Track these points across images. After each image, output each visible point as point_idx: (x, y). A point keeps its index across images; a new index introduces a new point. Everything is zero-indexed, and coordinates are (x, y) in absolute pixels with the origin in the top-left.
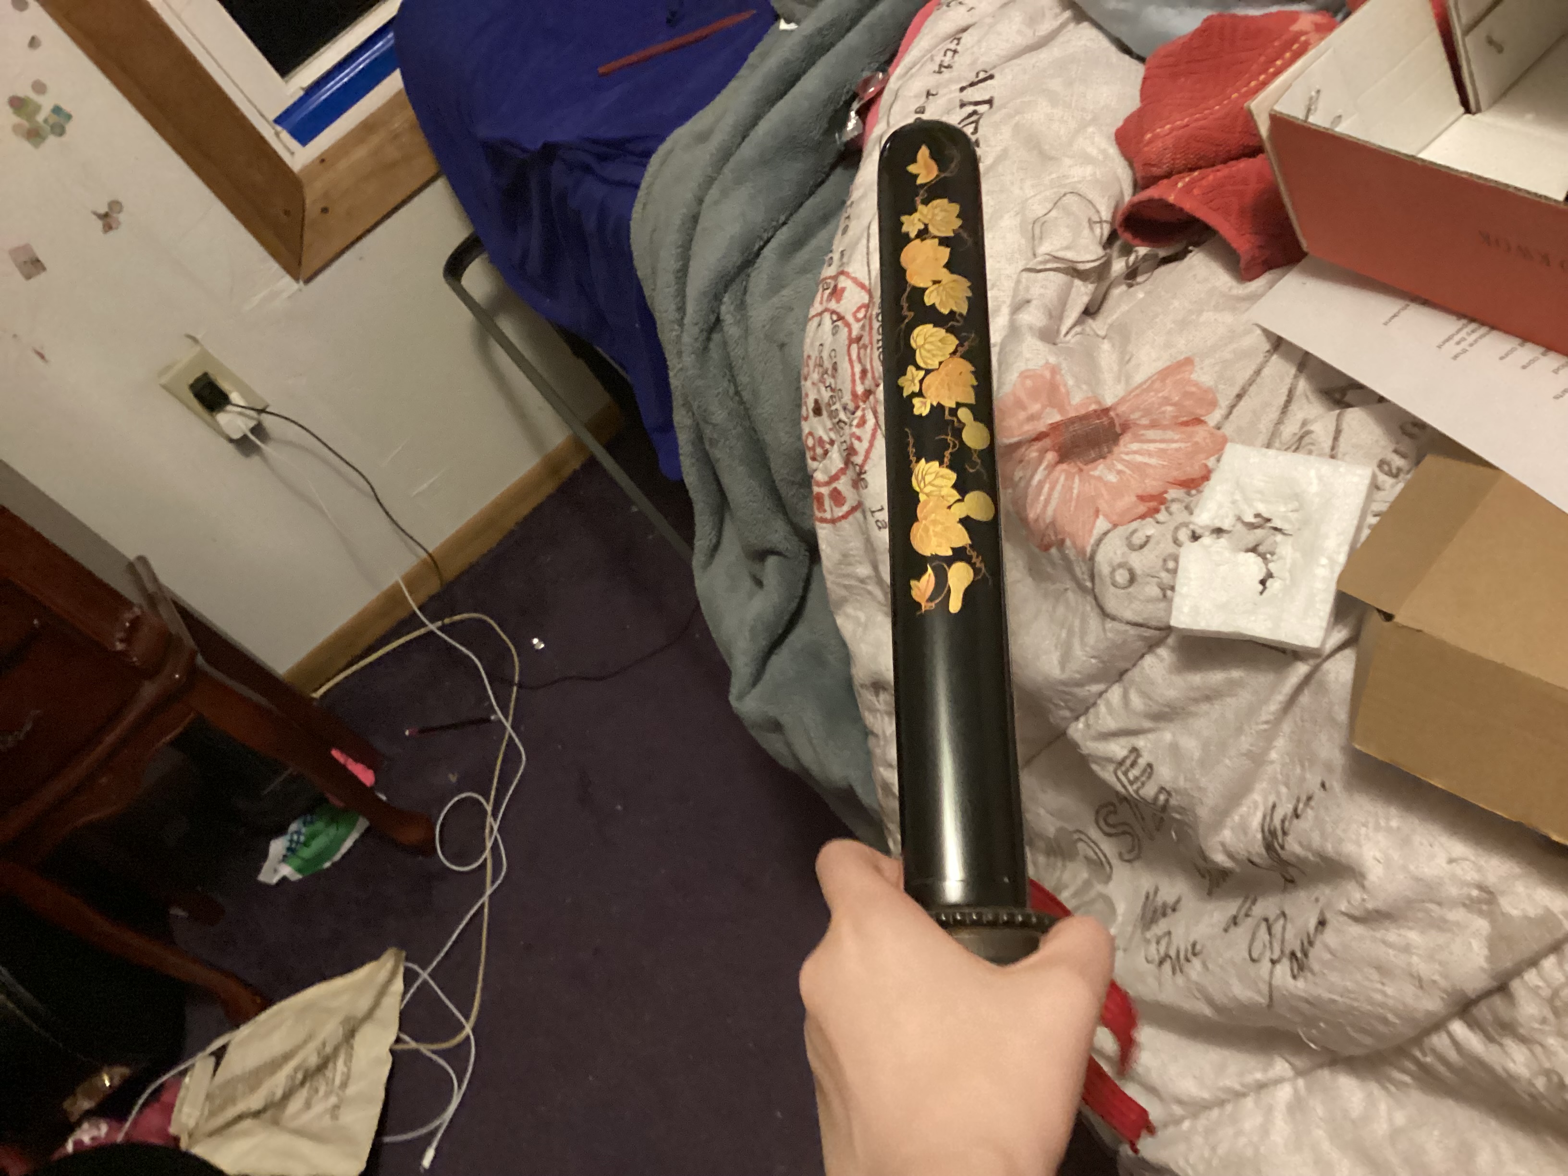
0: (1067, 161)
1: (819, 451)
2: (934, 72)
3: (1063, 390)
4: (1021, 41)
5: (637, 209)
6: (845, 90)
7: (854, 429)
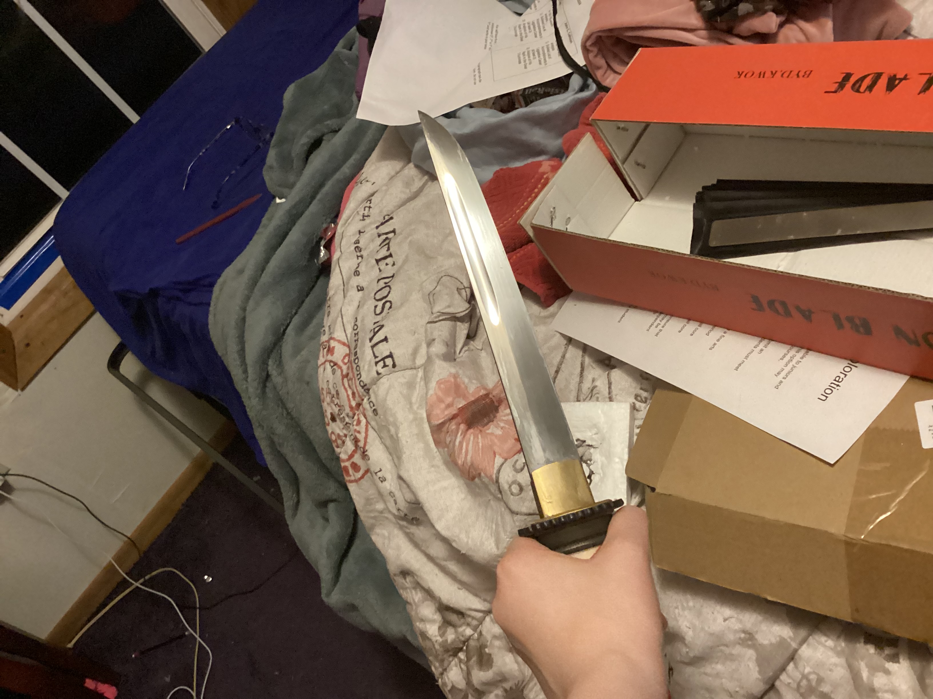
0: (440, 258)
1: (339, 442)
2: (361, 220)
3: (463, 386)
4: (404, 196)
5: (211, 318)
6: (315, 236)
7: (355, 427)
